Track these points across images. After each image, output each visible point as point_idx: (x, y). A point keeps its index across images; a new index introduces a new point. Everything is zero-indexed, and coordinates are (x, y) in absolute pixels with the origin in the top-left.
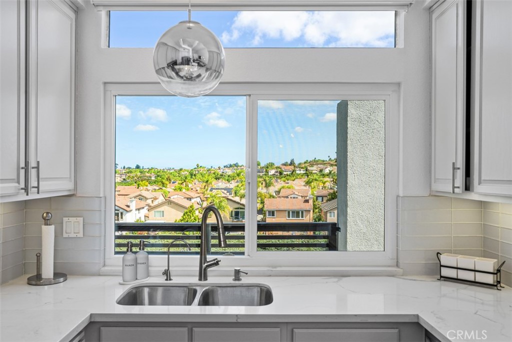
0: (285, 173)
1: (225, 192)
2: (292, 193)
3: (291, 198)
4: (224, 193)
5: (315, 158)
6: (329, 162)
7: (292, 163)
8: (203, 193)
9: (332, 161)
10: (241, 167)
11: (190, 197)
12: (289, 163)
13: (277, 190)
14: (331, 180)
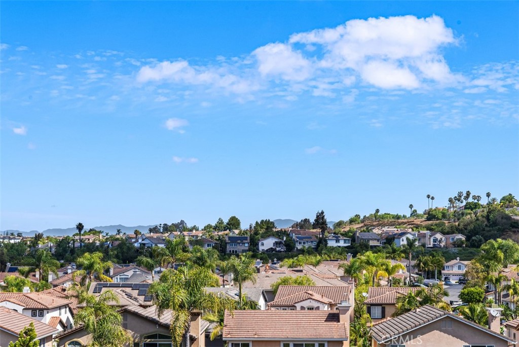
0: (299, 247)
1: (135, 293)
2: (307, 296)
3: (303, 308)
4: (129, 296)
5: (377, 211)
6: (412, 219)
7: (320, 221)
8: (77, 297)
9: (418, 216)
10: (191, 230)
11: (40, 306)
12: (312, 220)
13: (269, 288)
14: (414, 262)
